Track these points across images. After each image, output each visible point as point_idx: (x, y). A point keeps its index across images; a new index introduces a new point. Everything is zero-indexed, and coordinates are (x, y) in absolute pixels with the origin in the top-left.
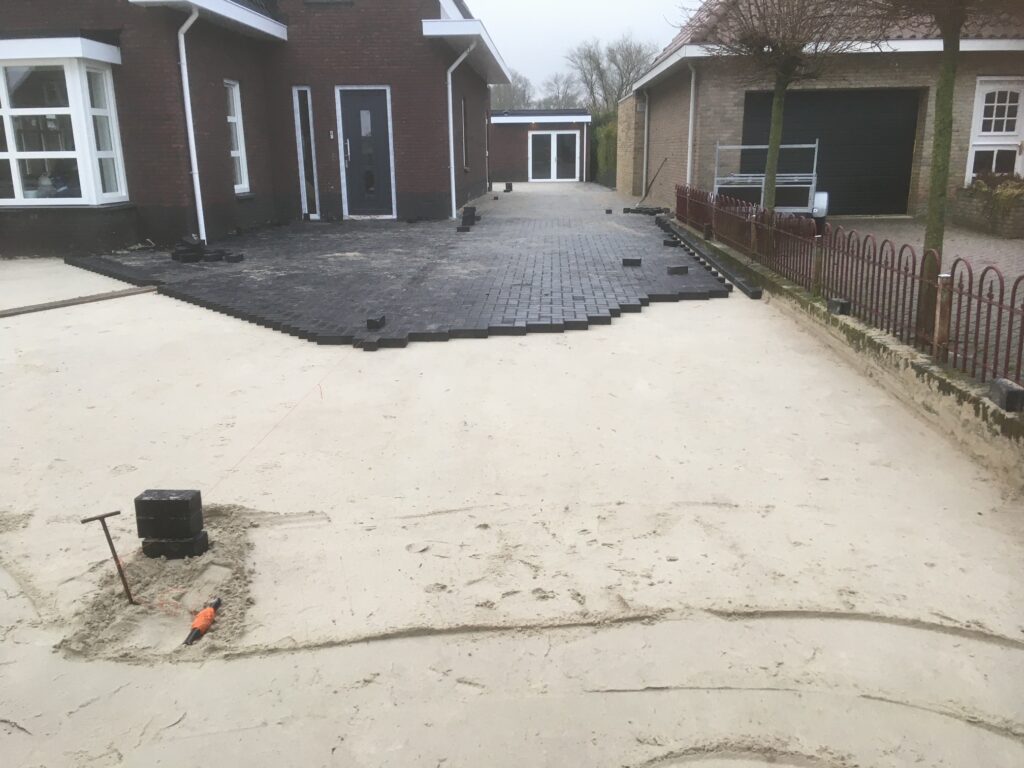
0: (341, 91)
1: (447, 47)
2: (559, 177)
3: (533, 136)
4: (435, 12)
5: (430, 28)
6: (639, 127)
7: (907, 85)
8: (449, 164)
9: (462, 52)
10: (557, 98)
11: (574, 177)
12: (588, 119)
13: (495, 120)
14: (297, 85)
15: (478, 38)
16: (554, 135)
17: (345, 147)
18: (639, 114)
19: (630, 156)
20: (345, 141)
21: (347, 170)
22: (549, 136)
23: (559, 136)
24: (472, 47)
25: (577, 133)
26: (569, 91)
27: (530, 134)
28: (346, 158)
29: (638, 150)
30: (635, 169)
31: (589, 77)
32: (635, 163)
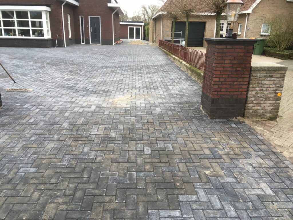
0: (90, 17)
1: (112, 9)
2: (136, 38)
3: (130, 28)
4: (110, 2)
5: (109, 5)
6: (153, 27)
7: (202, 21)
8: (112, 33)
9: (115, 10)
10: (136, 17)
11: (140, 38)
12: (143, 24)
13: (121, 23)
14: (80, 15)
15: (119, 7)
16: (135, 28)
17: (91, 29)
18: (153, 24)
19: (152, 33)
20: (90, 27)
21: (91, 34)
22: (134, 28)
23: (136, 28)
24: (118, 9)
25: (141, 27)
26: (139, 15)
27: (129, 27)
28: (91, 31)
29: (153, 32)
30: (152, 36)
31: (144, 13)
32: (153, 35)
